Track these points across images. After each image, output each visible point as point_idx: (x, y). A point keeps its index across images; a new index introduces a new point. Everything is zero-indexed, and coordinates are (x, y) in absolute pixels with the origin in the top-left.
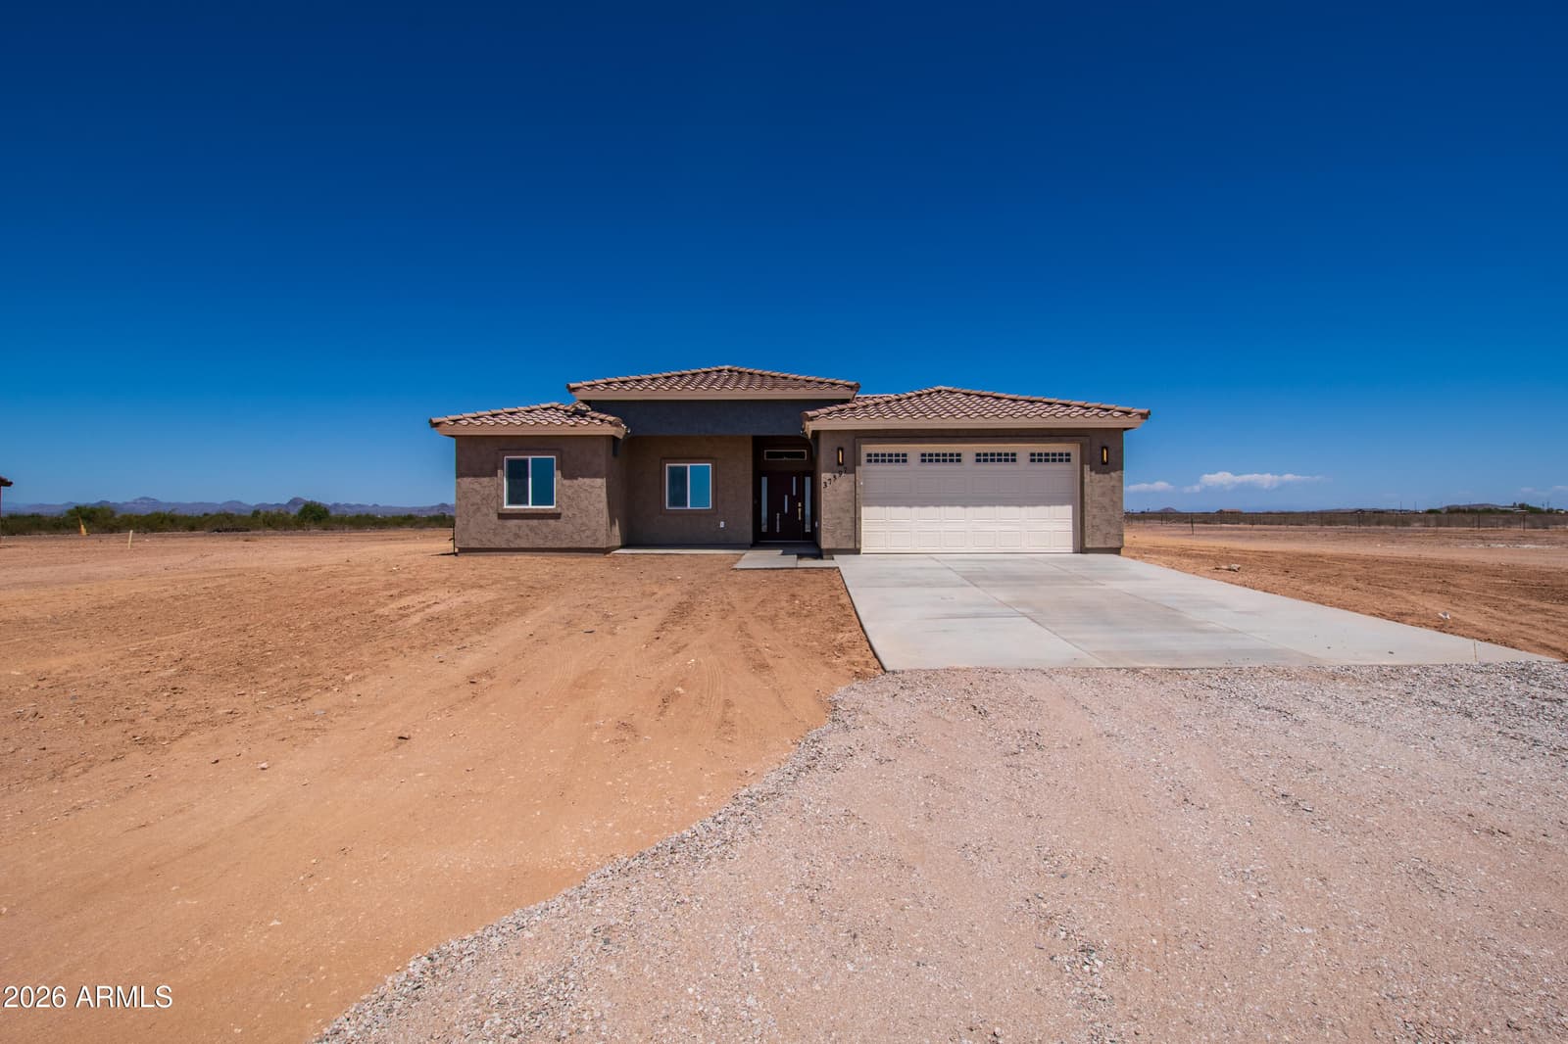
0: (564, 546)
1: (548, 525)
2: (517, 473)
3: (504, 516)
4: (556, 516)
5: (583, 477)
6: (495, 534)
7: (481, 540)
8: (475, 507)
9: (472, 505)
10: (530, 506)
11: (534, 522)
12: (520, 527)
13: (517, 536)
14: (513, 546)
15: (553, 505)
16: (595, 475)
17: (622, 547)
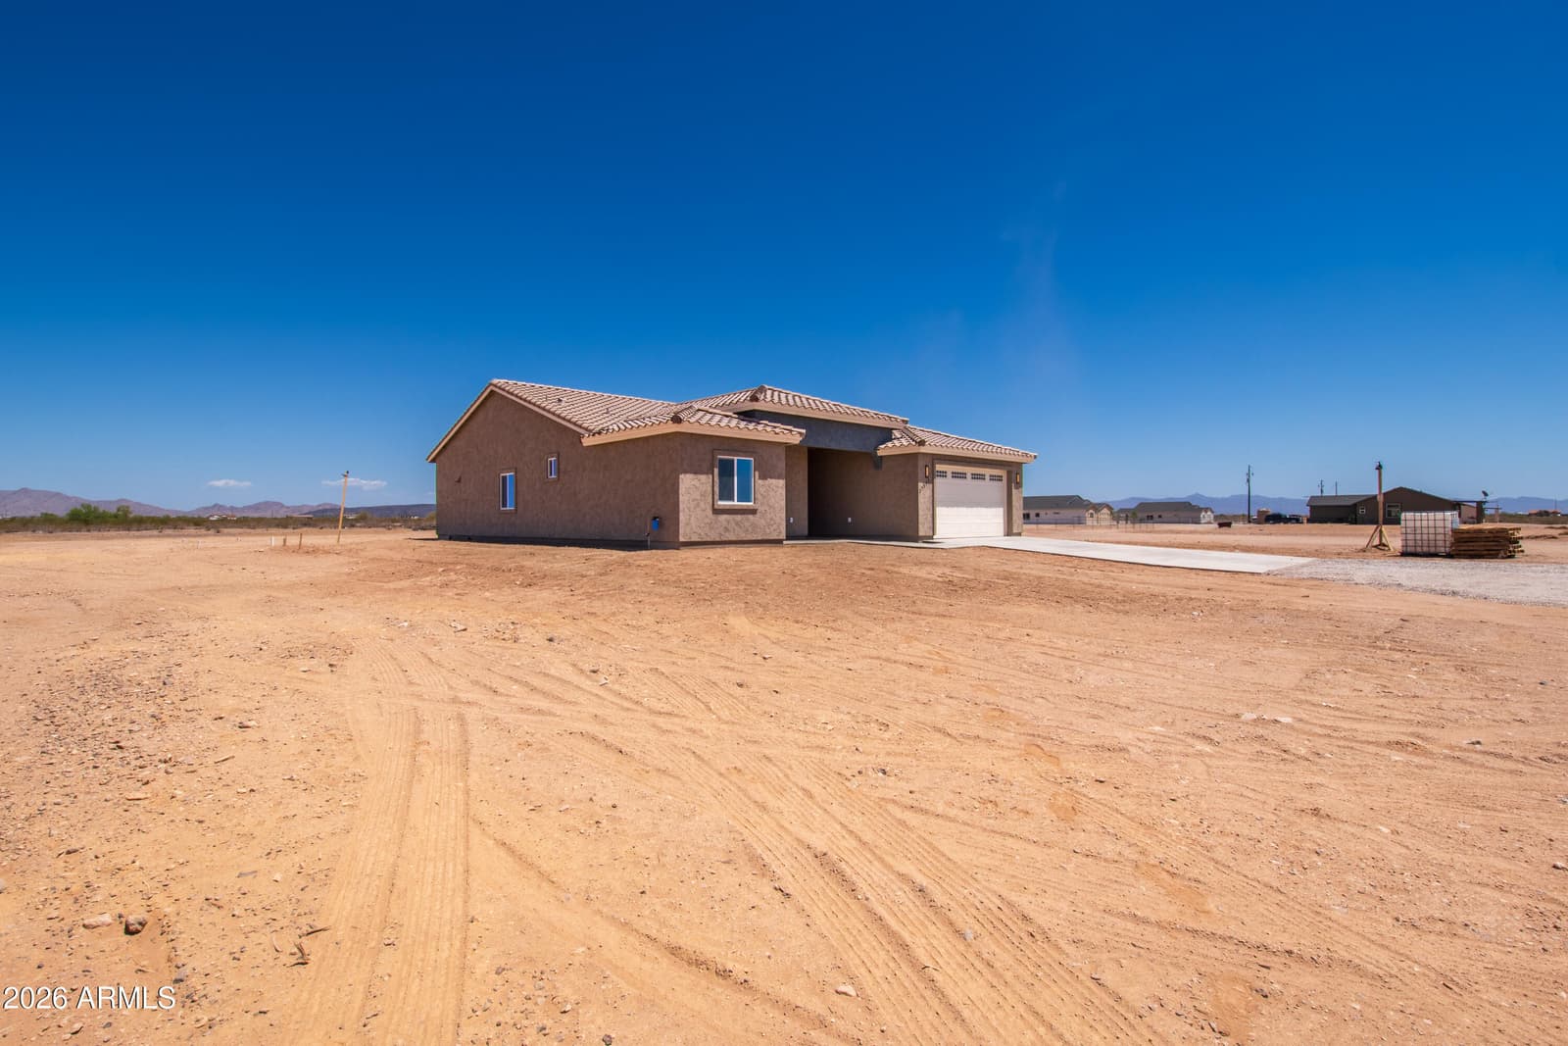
0: (760, 538)
1: (748, 520)
2: (726, 469)
3: (717, 511)
4: (753, 512)
5: (771, 478)
6: (711, 528)
7: (700, 535)
8: (695, 502)
9: (693, 500)
10: (736, 503)
11: (739, 517)
12: (728, 522)
13: (727, 530)
14: (724, 539)
15: (749, 501)
16: (779, 478)
17: (787, 540)
